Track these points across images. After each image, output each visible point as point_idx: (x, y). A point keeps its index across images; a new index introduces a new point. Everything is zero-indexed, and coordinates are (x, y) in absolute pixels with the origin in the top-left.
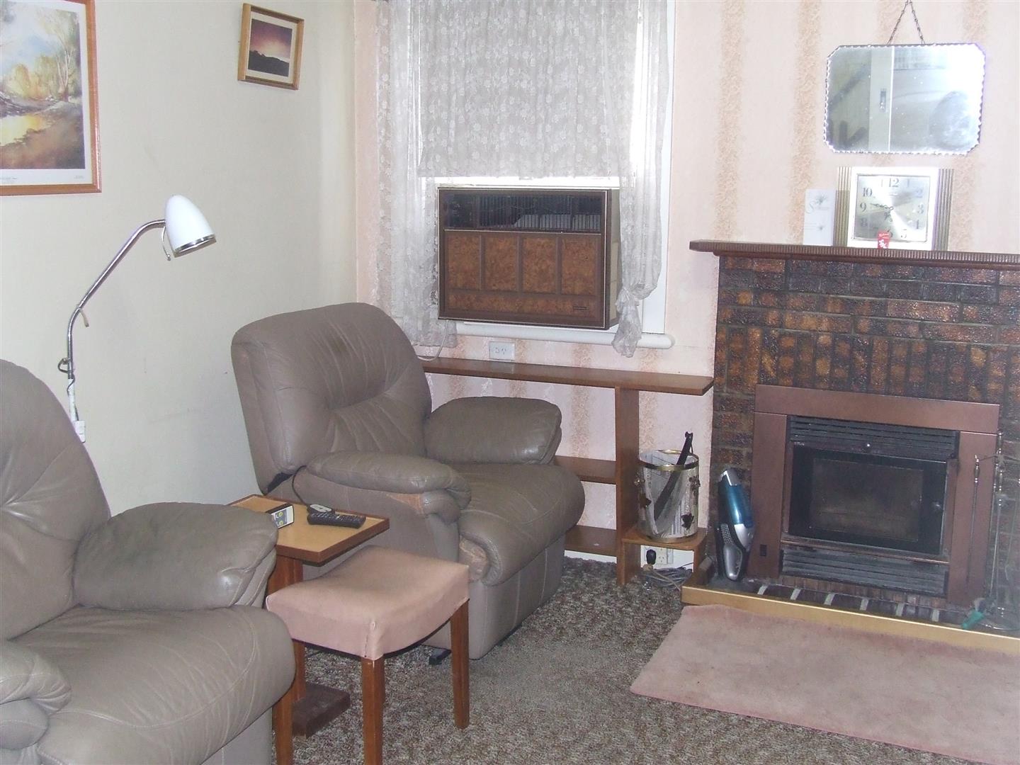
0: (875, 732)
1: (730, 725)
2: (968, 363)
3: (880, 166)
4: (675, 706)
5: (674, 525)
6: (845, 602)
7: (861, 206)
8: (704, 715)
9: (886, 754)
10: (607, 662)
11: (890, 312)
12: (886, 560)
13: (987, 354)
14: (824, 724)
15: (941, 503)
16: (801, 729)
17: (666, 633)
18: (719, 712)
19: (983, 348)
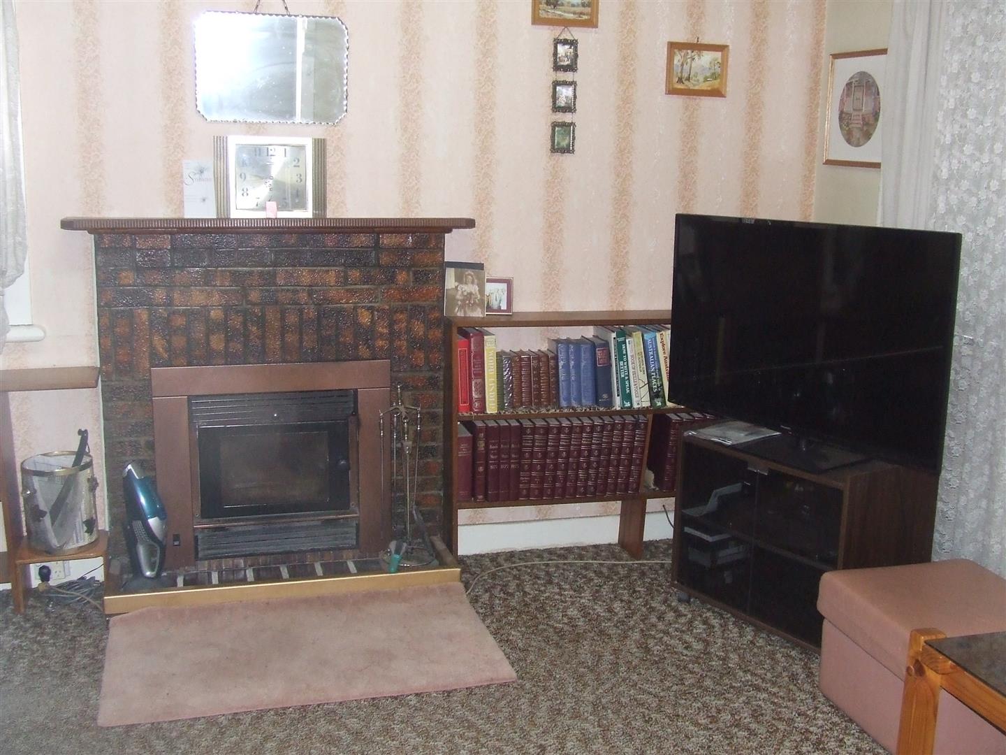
0: (360, 689)
1: (222, 728)
2: (356, 323)
3: (254, 135)
4: (155, 727)
5: (76, 533)
6: (267, 574)
7: (241, 175)
8: (190, 726)
9: (378, 708)
10: (52, 702)
11: (280, 281)
12: (298, 524)
13: (372, 313)
14: (311, 698)
15: (347, 459)
16: (291, 709)
17: (103, 651)
18: (204, 717)
19: (369, 309)
